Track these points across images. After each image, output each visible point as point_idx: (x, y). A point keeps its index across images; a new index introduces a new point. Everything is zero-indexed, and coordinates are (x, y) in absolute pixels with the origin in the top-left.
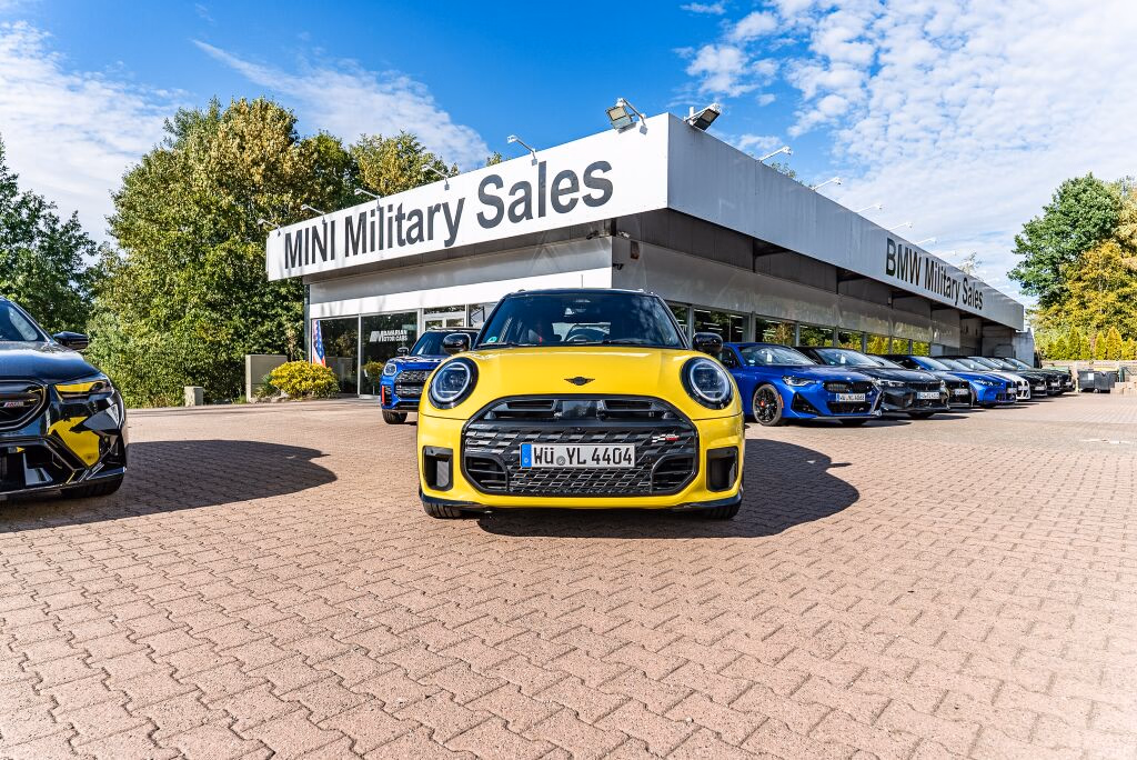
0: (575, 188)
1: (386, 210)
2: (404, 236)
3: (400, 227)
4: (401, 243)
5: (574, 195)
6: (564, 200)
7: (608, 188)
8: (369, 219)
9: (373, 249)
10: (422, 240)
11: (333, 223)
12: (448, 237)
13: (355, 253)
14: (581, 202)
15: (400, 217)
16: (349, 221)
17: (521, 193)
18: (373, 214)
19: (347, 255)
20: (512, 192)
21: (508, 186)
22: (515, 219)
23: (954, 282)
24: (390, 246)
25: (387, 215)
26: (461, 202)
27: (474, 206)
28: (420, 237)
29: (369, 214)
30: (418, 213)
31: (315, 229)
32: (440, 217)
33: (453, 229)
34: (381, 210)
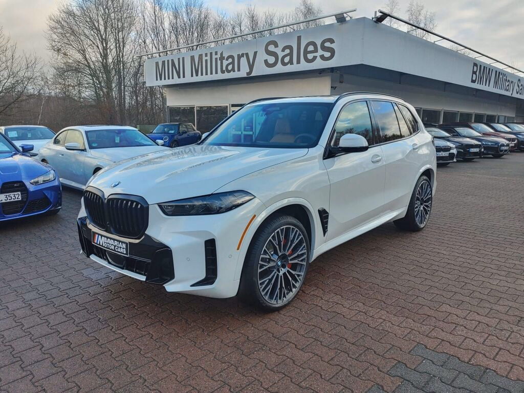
0: (316, 51)
1: (214, 54)
2: (224, 69)
3: (222, 63)
4: (223, 72)
5: (315, 54)
6: (310, 56)
7: (332, 52)
8: (204, 58)
9: (207, 74)
10: (234, 71)
11: (183, 58)
12: (248, 71)
13: (197, 75)
14: (318, 58)
15: (222, 58)
16: (192, 58)
17: (287, 51)
18: (206, 55)
19: (192, 76)
20: (283, 50)
21: (281, 46)
22: (284, 64)
23: (512, 82)
24: (216, 73)
25: (214, 57)
26: (256, 53)
27: (262, 56)
28: (233, 70)
29: (204, 56)
30: (232, 57)
31: (172, 60)
32: (244, 60)
33: (251, 67)
34: (211, 54)
